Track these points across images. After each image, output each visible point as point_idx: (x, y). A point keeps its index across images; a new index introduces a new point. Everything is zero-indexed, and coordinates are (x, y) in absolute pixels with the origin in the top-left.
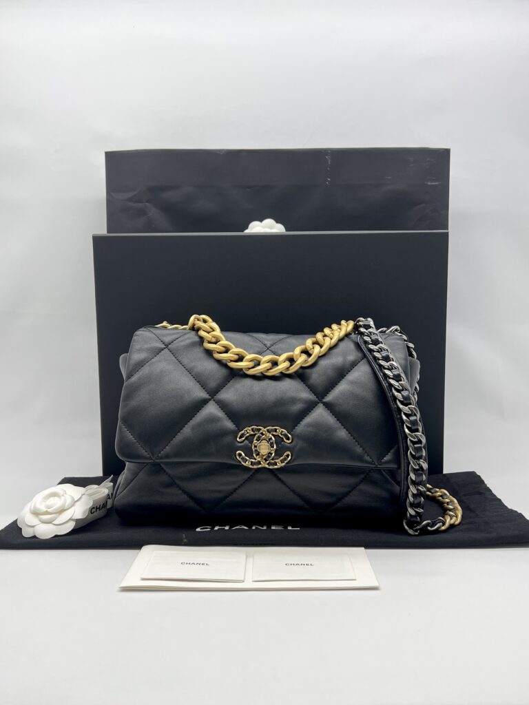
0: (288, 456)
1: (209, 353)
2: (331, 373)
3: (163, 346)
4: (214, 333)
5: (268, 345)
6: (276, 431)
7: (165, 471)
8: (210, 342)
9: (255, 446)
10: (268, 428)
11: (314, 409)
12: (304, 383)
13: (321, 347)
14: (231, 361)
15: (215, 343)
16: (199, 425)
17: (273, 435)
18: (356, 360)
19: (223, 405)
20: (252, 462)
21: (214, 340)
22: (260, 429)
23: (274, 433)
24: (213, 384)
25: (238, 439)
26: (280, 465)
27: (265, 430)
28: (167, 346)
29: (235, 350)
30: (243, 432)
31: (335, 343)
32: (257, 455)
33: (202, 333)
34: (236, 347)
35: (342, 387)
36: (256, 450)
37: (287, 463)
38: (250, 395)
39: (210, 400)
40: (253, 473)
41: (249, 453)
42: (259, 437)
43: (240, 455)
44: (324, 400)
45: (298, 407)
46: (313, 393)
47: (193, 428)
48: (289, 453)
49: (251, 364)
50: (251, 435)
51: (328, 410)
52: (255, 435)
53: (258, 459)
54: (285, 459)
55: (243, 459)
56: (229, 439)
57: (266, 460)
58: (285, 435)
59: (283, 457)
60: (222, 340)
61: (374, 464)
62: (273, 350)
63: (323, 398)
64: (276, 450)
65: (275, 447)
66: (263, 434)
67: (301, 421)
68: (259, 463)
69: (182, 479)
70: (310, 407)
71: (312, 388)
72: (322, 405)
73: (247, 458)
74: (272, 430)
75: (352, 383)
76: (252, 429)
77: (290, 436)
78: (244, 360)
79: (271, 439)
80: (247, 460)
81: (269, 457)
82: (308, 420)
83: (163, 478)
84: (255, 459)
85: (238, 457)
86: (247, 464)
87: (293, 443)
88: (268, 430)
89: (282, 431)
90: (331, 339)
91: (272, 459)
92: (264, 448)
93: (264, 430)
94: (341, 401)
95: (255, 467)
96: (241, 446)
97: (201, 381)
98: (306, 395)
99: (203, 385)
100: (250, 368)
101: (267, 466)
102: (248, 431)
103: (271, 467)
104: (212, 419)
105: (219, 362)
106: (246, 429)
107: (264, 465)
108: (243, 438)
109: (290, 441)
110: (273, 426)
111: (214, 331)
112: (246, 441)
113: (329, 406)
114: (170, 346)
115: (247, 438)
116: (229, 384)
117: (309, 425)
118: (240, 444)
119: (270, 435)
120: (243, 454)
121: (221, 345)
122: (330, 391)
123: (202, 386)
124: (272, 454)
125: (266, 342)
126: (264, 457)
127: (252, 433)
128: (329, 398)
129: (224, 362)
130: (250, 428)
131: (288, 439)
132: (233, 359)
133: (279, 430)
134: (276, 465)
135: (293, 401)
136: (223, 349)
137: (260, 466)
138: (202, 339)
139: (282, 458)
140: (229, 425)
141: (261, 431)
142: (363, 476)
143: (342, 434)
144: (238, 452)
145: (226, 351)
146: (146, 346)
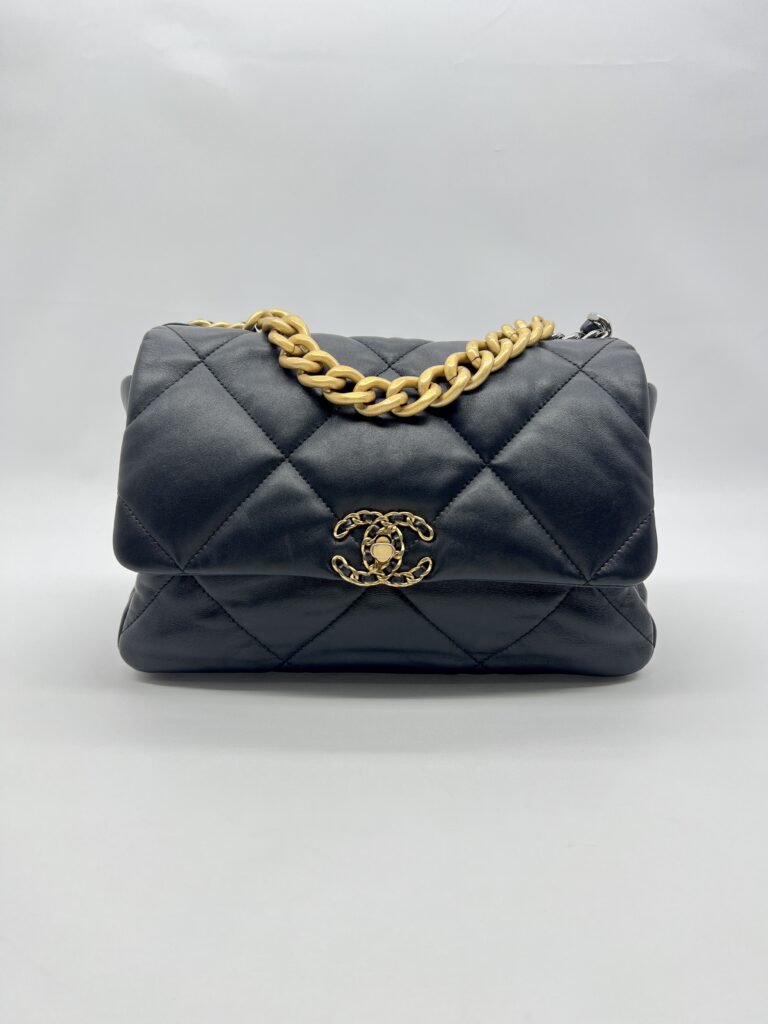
0: (426, 565)
1: (290, 374)
2: (507, 411)
3: (196, 359)
4: (297, 336)
5: (390, 360)
6: (404, 520)
7: (204, 591)
8: (290, 355)
9: (367, 548)
10: (390, 514)
11: (476, 479)
12: (457, 431)
13: (495, 355)
14: (333, 390)
15: (301, 356)
16: (263, 506)
17: (399, 526)
18: (553, 387)
19: (306, 470)
20: (360, 576)
21: (297, 350)
22: (376, 517)
23: (403, 524)
24: (287, 431)
25: (335, 534)
26: (411, 582)
27: (386, 517)
28: (202, 358)
29: (339, 368)
30: (345, 520)
31: (518, 352)
32: (369, 564)
33: (275, 337)
34: (341, 364)
35: (527, 438)
36: (368, 555)
37: (425, 578)
38: (356, 453)
39: (282, 460)
40: (363, 594)
41: (357, 559)
42: (374, 531)
43: (339, 563)
44: (494, 462)
45: (446, 475)
46: (473, 448)
47: (251, 513)
48: (428, 559)
49: (370, 396)
50: (359, 527)
51: (502, 479)
52: (364, 527)
53: (373, 570)
54: (422, 570)
55: (344, 569)
56: (318, 533)
57: (386, 572)
58: (422, 527)
59: (418, 567)
60: (313, 349)
61: (584, 578)
62: (399, 368)
63: (493, 458)
64: (405, 555)
65: (403, 548)
66: (379, 524)
67: (451, 500)
68: (374, 577)
69: (235, 604)
70: (468, 474)
71: (470, 439)
72: (489, 470)
73: (352, 569)
74: (398, 518)
75: (544, 429)
76: (361, 516)
77: (430, 528)
78: (356, 387)
79: (396, 533)
80: (351, 572)
81: (392, 566)
82: (463, 498)
83: (202, 603)
84: (367, 571)
85: (335, 567)
86: (353, 579)
87: (436, 542)
88: (390, 518)
89: (416, 520)
90: (514, 343)
91: (398, 571)
92: (383, 551)
93: (382, 518)
94: (525, 463)
95: (367, 584)
96: (340, 546)
97: (266, 425)
98: (461, 452)
99: (270, 432)
100: (367, 404)
101: (389, 584)
102: (355, 519)
103: (396, 585)
104: (287, 497)
105: (309, 391)
106: (349, 516)
107: (383, 580)
108: (346, 533)
109: (431, 538)
110: (399, 511)
111: (297, 332)
112: (351, 538)
113: (502, 472)
114: (208, 359)
115: (351, 532)
116: (318, 432)
117: (465, 509)
118: (338, 543)
119: (395, 527)
120: (345, 562)
121: (311, 359)
122: (505, 445)
123: (267, 435)
124: (397, 561)
125: (386, 354)
126: (384, 567)
127: (361, 523)
128: (503, 458)
129: (319, 392)
130: (357, 515)
131: (427, 533)
132: (334, 387)
133: (411, 518)
134: (405, 581)
135: (437, 463)
136: (316, 366)
137: (375, 583)
138: (274, 347)
139: (414, 570)
140: (319, 507)
141: (377, 520)
142: (560, 598)
143: (527, 525)
144: (334, 558)
145: (322, 371)
146: (165, 359)
